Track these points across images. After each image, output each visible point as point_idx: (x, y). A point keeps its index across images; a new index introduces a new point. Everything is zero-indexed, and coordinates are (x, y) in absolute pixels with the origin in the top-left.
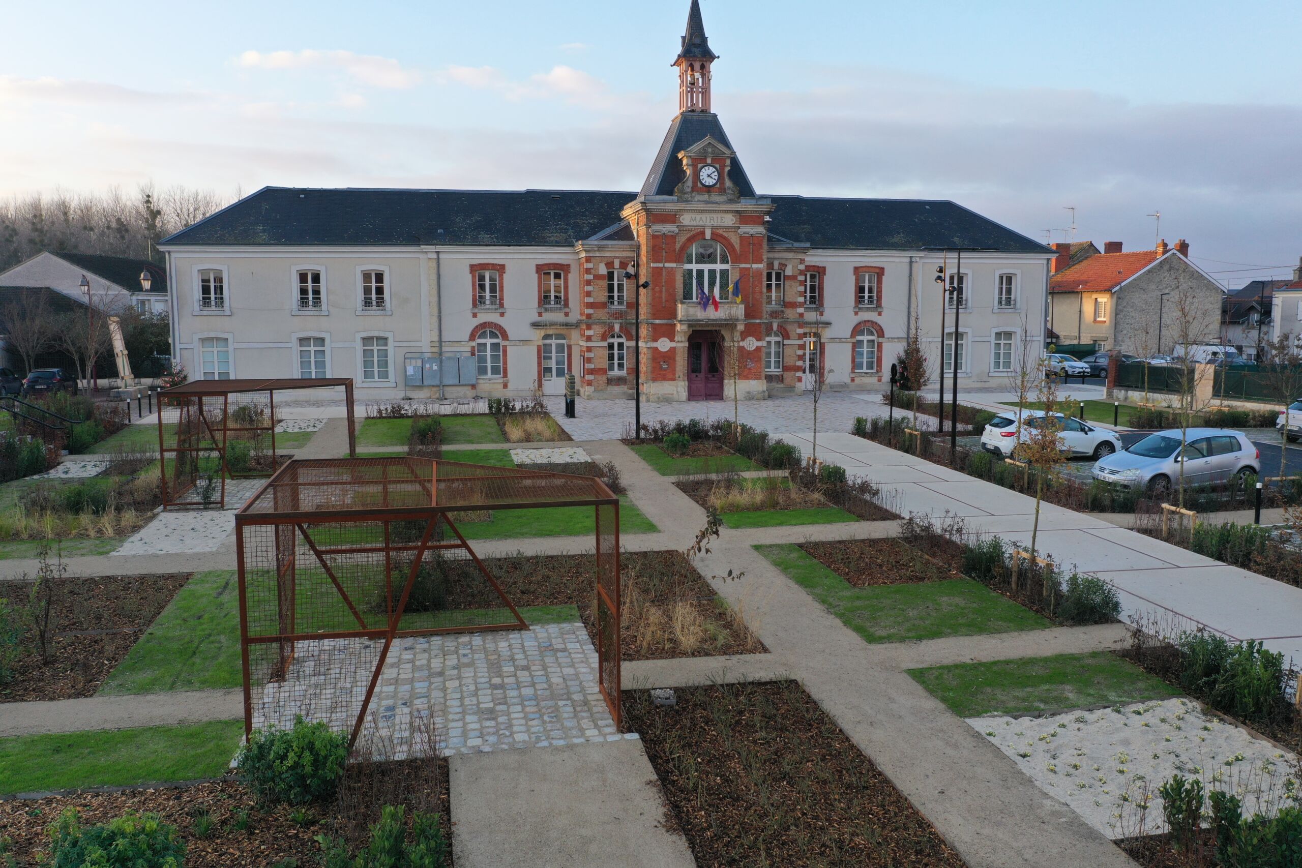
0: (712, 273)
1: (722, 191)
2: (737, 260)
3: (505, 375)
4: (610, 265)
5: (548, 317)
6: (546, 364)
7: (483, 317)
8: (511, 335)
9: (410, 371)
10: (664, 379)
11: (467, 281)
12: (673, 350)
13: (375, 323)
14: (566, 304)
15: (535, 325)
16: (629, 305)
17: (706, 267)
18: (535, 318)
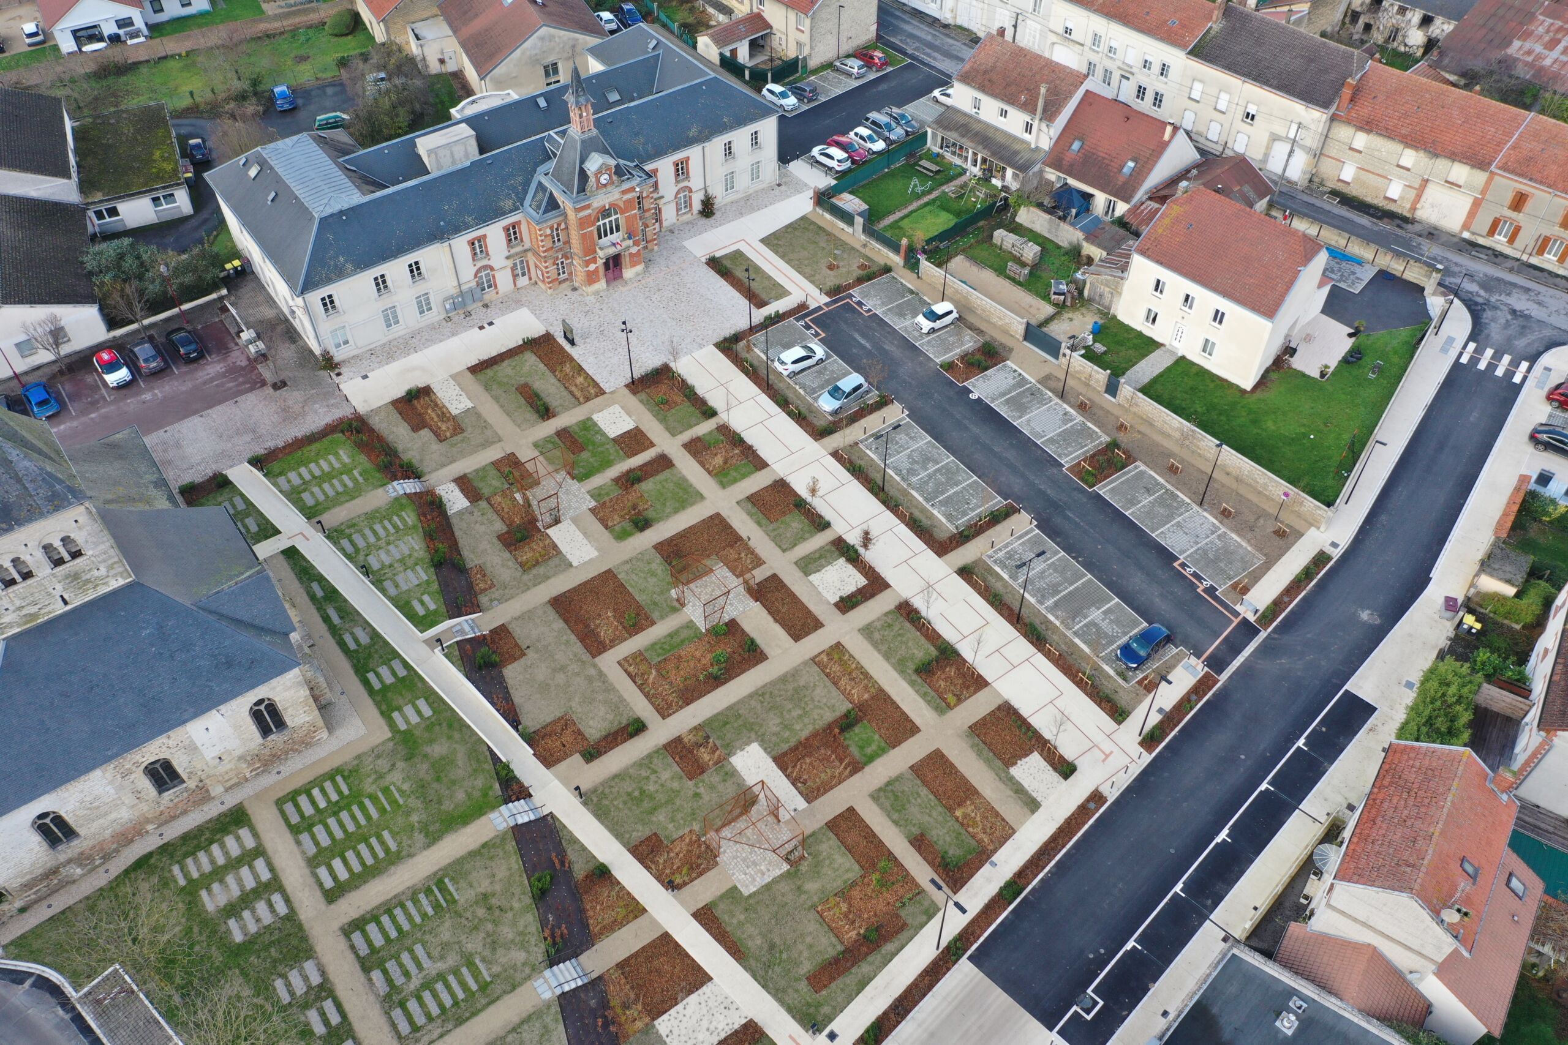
0: (611, 222)
1: (613, 183)
2: (622, 213)
3: (496, 287)
4: (551, 228)
5: (513, 251)
6: (516, 272)
7: (479, 264)
8: (496, 267)
9: (448, 306)
10: (594, 282)
11: (467, 249)
12: (597, 268)
13: (421, 288)
14: (522, 241)
15: (508, 258)
16: (564, 243)
17: (607, 221)
18: (507, 254)
